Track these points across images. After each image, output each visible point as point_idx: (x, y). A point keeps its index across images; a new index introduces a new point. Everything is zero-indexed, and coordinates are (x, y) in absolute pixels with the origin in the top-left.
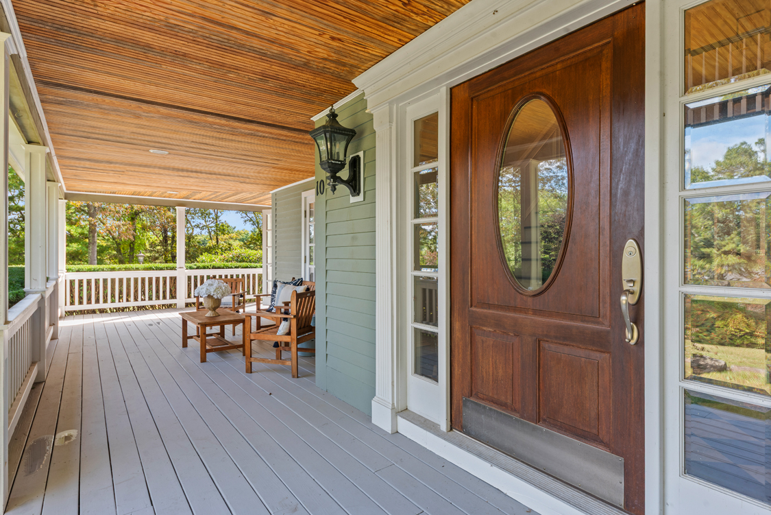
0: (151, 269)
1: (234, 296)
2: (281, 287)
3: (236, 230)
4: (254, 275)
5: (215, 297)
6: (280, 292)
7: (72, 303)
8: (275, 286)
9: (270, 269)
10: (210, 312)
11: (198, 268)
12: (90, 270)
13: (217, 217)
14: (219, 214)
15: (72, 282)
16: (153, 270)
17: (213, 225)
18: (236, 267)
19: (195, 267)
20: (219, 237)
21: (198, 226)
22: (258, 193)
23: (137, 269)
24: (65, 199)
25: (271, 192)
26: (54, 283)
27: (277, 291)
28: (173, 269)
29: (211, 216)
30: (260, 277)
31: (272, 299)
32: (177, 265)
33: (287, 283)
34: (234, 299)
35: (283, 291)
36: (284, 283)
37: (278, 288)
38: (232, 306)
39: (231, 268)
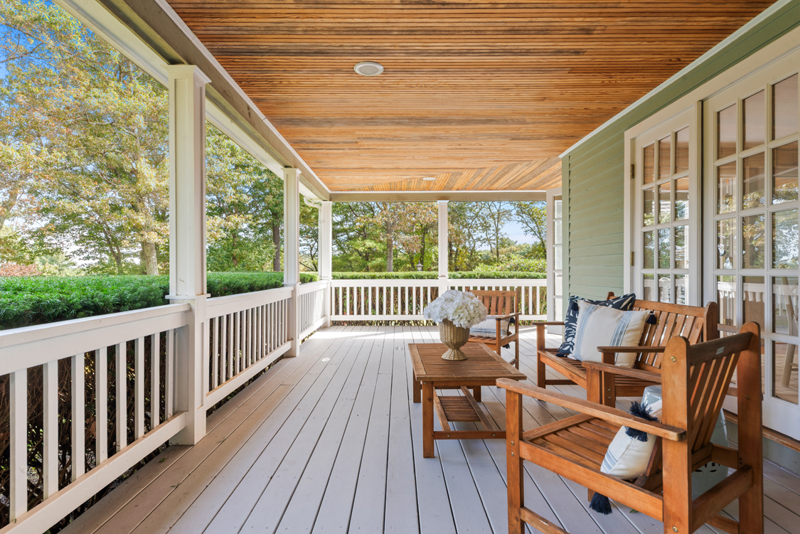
0: (410, 277)
1: (499, 320)
2: (587, 310)
3: (517, 244)
4: (534, 289)
5: (456, 323)
6: (585, 320)
7: (337, 313)
8: (575, 307)
9: (559, 281)
10: (450, 350)
11: (463, 277)
12: (352, 278)
13: (497, 230)
14: (500, 227)
15: (337, 290)
16: (414, 278)
17: (494, 238)
18: (510, 277)
19: (460, 276)
20: (499, 250)
21: (478, 239)
22: (541, 161)
23: (397, 277)
24: (330, 200)
25: (561, 156)
26: (292, 288)
27: (579, 317)
28: (434, 277)
29: (491, 228)
30: (543, 290)
31: (568, 332)
32: (440, 273)
33: (597, 303)
34: (499, 326)
35: (591, 318)
36: (592, 302)
37: (581, 311)
38: (495, 336)
39: (504, 278)
